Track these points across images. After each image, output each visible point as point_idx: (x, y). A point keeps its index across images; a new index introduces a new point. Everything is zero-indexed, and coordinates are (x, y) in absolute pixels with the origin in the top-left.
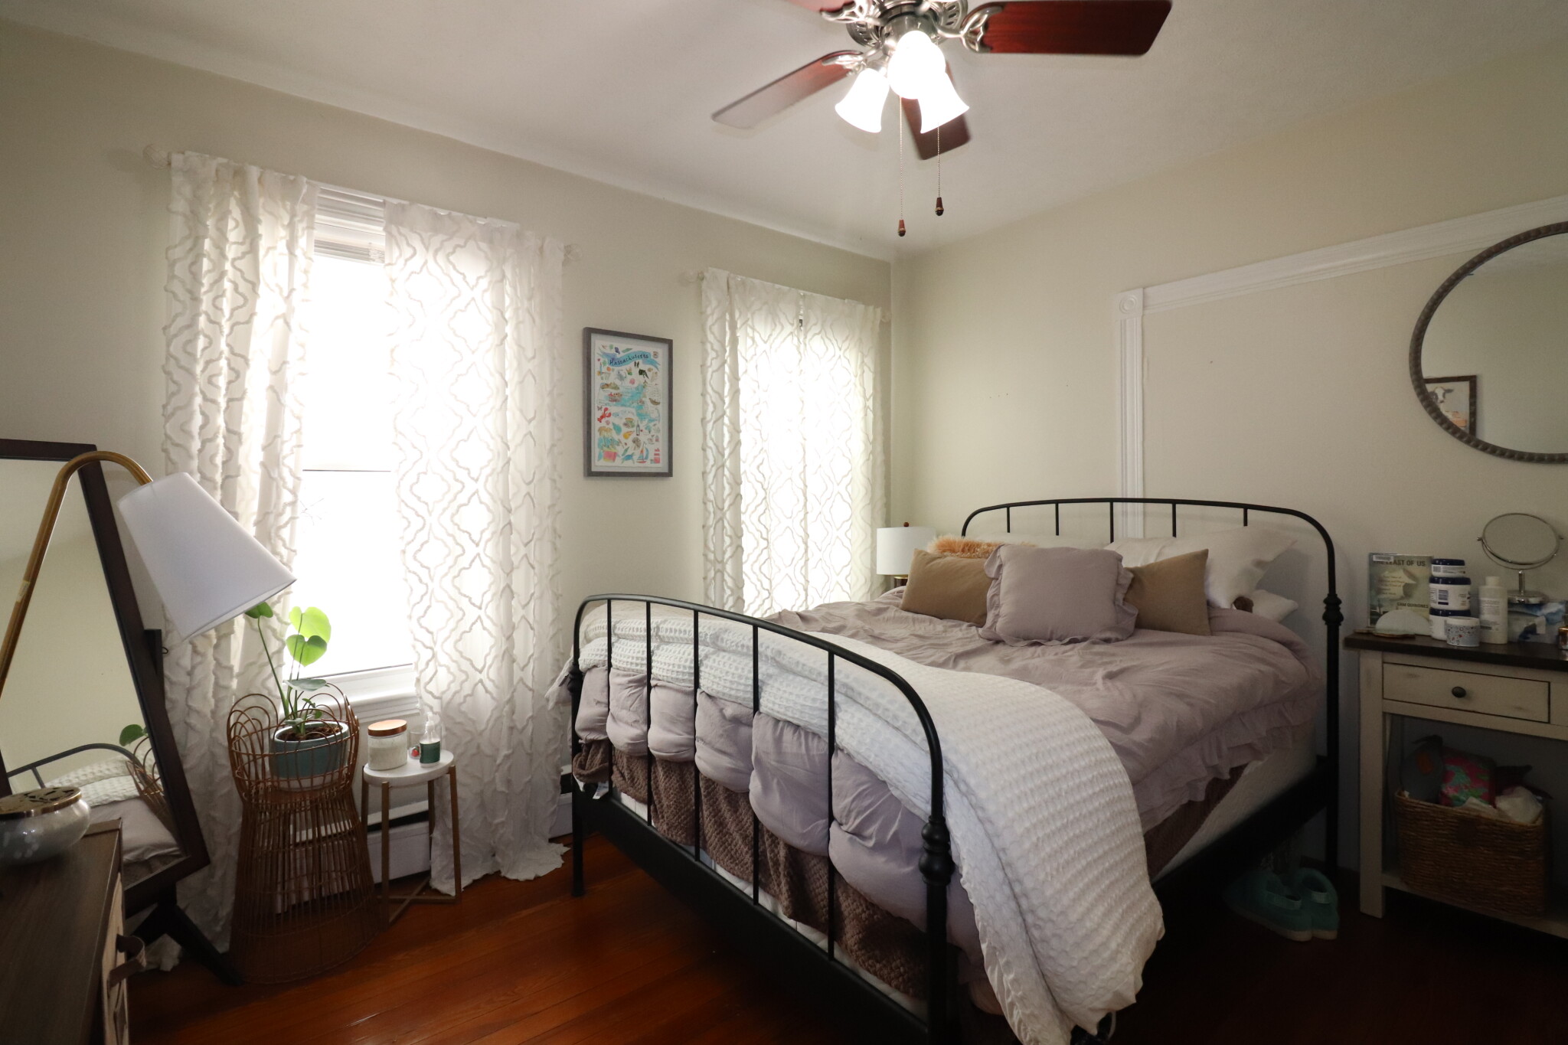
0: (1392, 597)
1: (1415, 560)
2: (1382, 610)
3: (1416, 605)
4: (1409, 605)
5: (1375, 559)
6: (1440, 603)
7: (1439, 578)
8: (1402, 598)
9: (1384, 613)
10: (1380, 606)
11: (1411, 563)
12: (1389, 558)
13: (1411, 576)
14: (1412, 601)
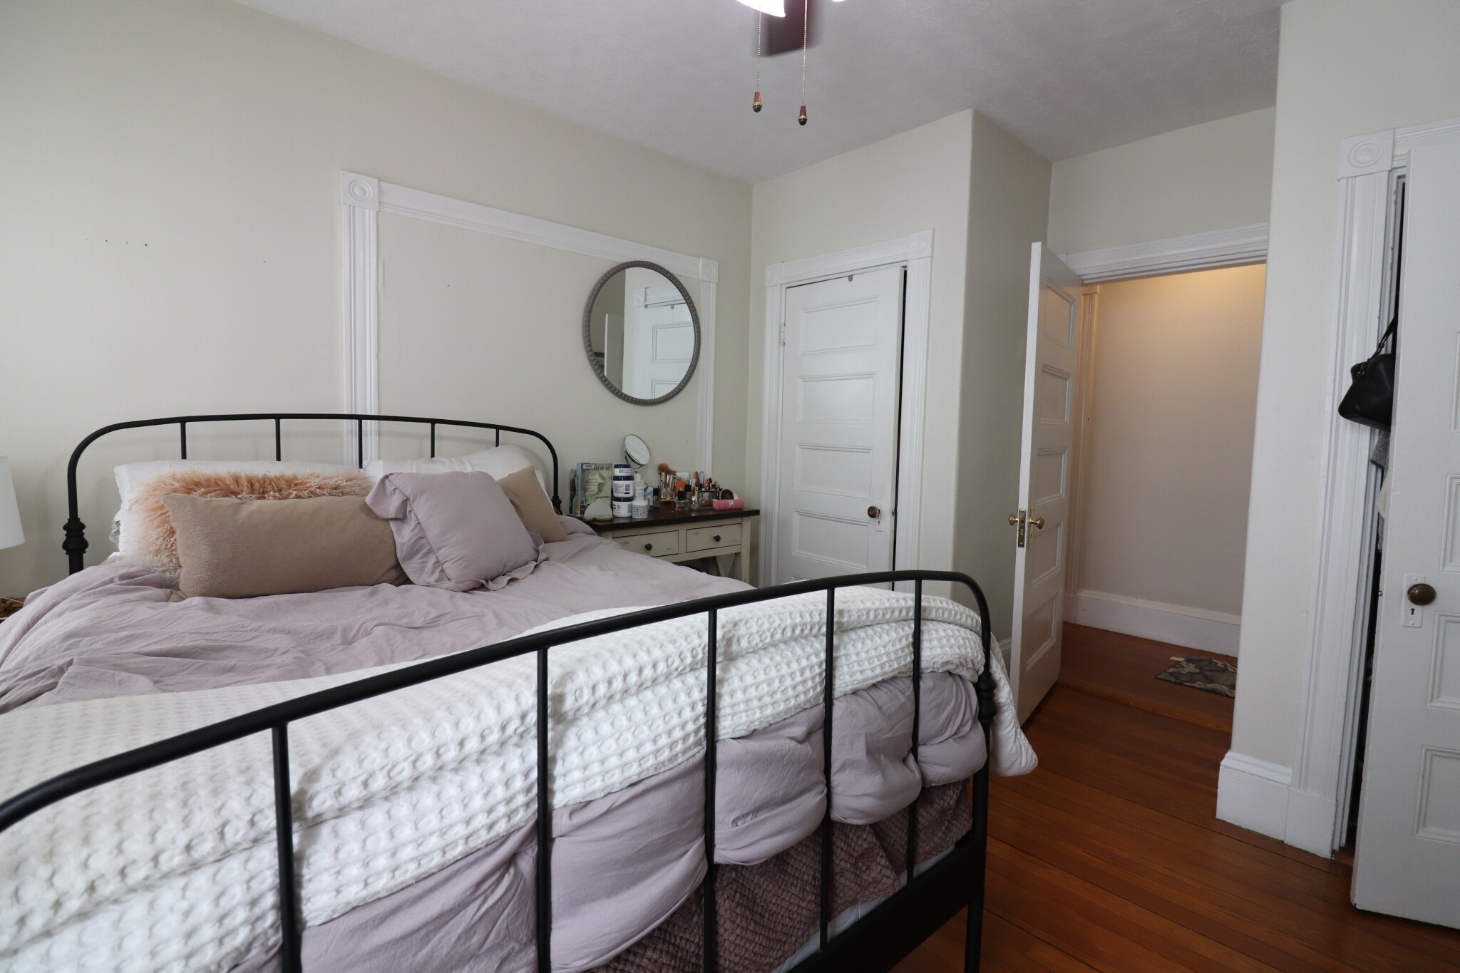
0: (592, 493)
1: (605, 466)
2: (587, 503)
3: (604, 497)
4: (601, 498)
5: (584, 467)
6: (626, 493)
7: (621, 477)
8: (597, 493)
9: (588, 505)
10: (586, 501)
11: (602, 468)
12: (591, 466)
13: (602, 477)
14: (602, 495)
